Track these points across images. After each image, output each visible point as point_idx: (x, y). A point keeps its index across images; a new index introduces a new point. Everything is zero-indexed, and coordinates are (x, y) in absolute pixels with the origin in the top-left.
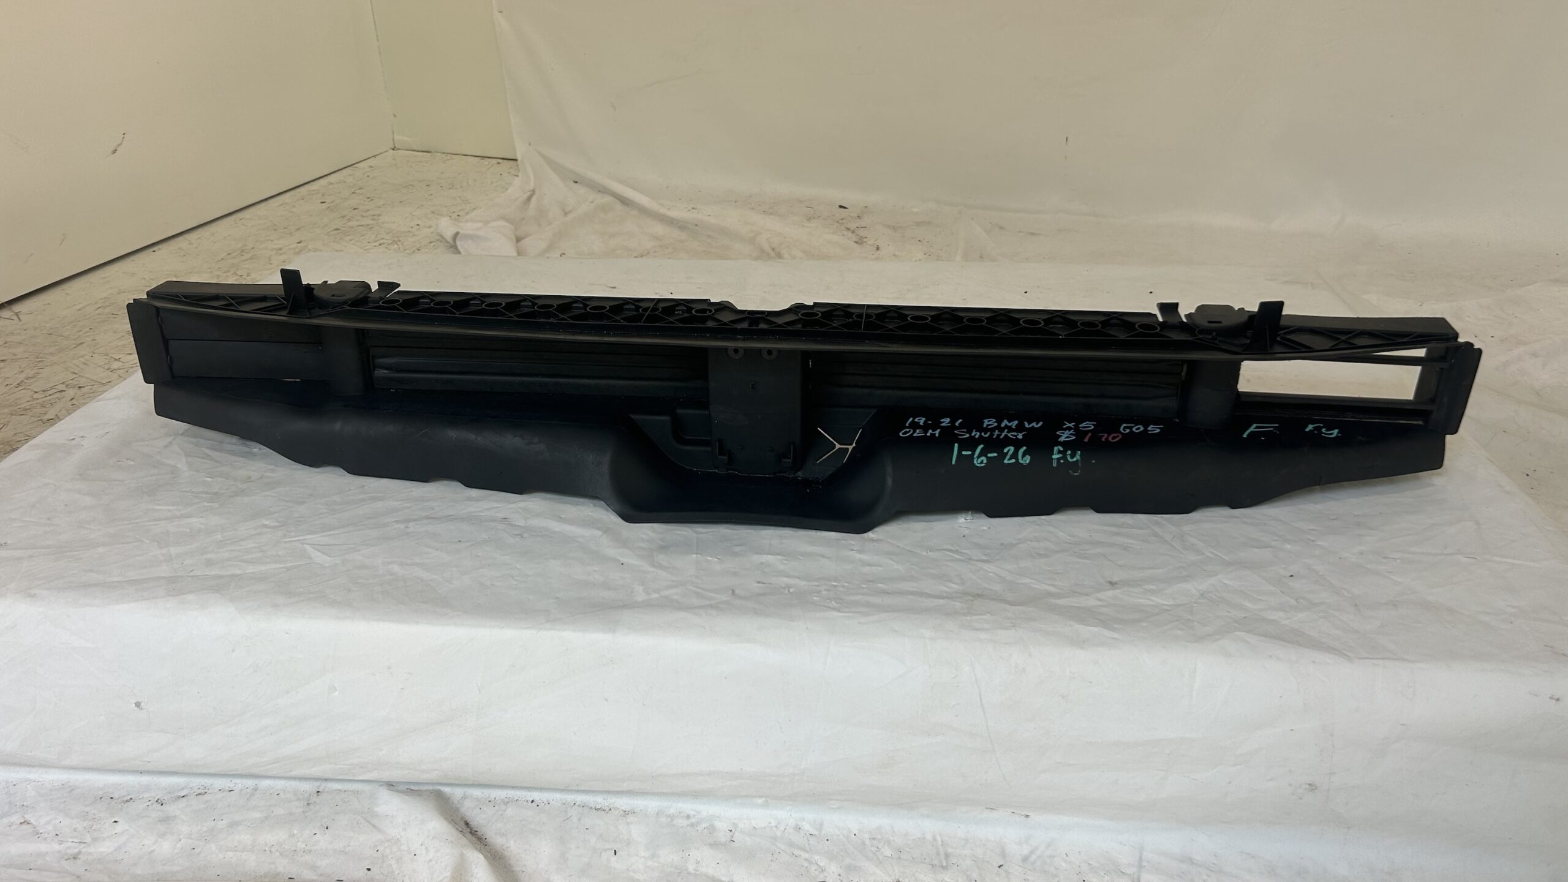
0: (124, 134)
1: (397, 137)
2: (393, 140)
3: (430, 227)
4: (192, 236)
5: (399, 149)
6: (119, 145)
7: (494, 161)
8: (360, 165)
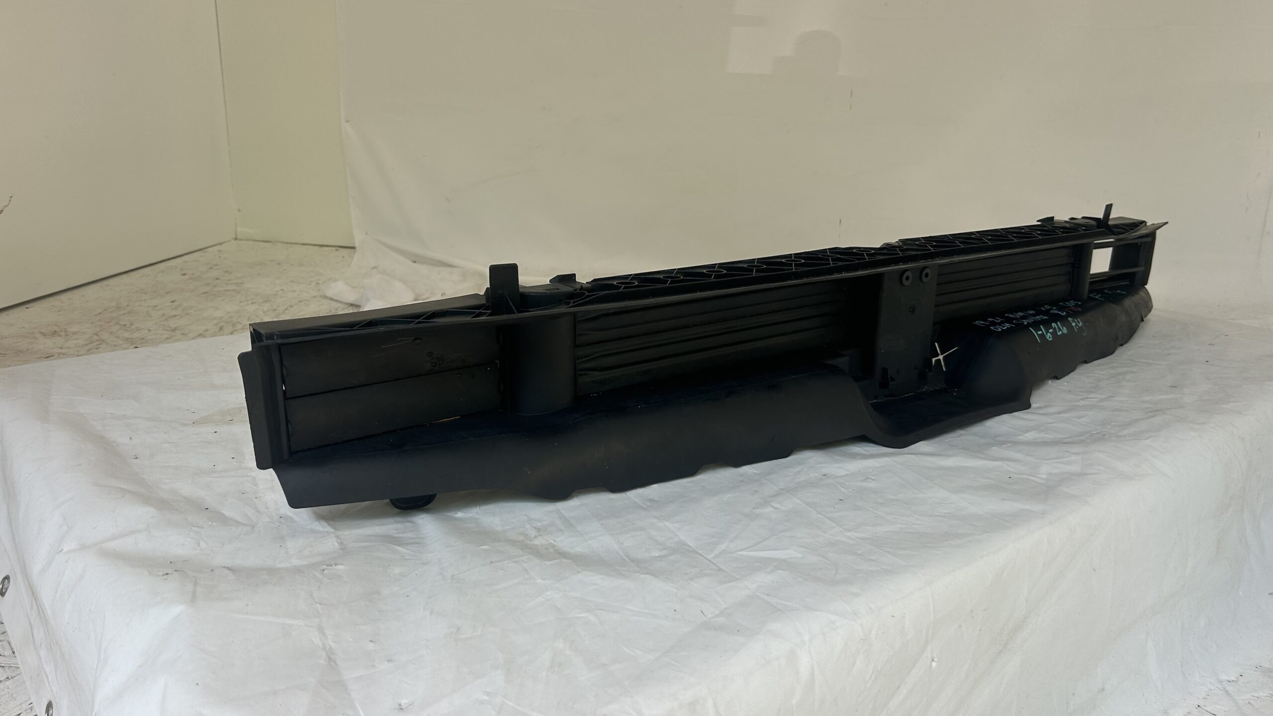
0: (11, 197)
1: (239, 229)
2: (236, 232)
3: (294, 291)
4: (63, 297)
5: (241, 240)
6: (6, 206)
7: (334, 248)
8: (210, 249)
